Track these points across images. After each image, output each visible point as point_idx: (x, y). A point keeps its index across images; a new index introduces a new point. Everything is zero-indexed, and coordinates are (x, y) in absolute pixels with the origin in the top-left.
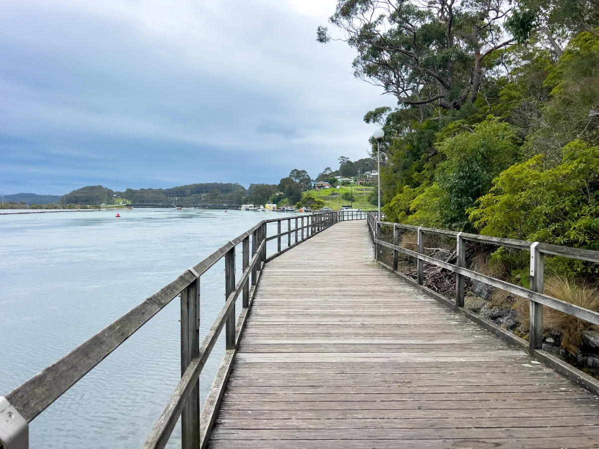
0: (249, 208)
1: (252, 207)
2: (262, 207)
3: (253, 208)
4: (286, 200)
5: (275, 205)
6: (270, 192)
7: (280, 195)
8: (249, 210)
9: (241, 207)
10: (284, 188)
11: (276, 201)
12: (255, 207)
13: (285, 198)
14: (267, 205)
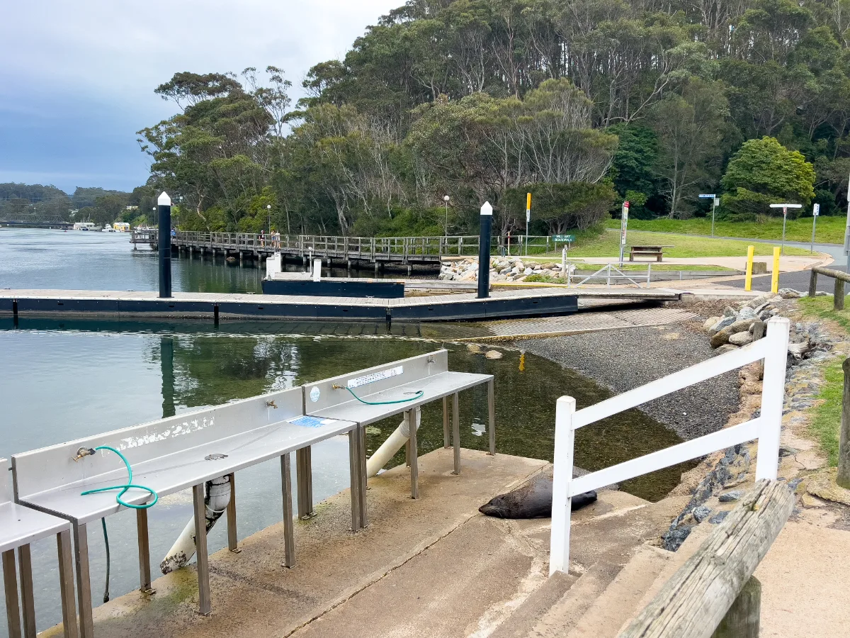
0: (87, 227)
1: (91, 226)
2: (108, 226)
3: (93, 228)
4: (143, 217)
5: (127, 224)
6: (119, 205)
7: (134, 211)
8: (87, 230)
9: (73, 225)
10: (139, 200)
11: (130, 218)
12: (95, 226)
13: (141, 214)
14: (116, 224)
